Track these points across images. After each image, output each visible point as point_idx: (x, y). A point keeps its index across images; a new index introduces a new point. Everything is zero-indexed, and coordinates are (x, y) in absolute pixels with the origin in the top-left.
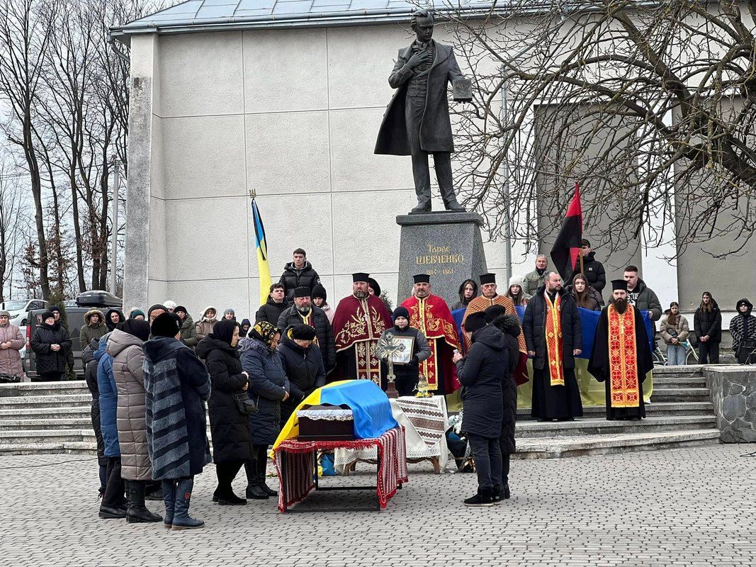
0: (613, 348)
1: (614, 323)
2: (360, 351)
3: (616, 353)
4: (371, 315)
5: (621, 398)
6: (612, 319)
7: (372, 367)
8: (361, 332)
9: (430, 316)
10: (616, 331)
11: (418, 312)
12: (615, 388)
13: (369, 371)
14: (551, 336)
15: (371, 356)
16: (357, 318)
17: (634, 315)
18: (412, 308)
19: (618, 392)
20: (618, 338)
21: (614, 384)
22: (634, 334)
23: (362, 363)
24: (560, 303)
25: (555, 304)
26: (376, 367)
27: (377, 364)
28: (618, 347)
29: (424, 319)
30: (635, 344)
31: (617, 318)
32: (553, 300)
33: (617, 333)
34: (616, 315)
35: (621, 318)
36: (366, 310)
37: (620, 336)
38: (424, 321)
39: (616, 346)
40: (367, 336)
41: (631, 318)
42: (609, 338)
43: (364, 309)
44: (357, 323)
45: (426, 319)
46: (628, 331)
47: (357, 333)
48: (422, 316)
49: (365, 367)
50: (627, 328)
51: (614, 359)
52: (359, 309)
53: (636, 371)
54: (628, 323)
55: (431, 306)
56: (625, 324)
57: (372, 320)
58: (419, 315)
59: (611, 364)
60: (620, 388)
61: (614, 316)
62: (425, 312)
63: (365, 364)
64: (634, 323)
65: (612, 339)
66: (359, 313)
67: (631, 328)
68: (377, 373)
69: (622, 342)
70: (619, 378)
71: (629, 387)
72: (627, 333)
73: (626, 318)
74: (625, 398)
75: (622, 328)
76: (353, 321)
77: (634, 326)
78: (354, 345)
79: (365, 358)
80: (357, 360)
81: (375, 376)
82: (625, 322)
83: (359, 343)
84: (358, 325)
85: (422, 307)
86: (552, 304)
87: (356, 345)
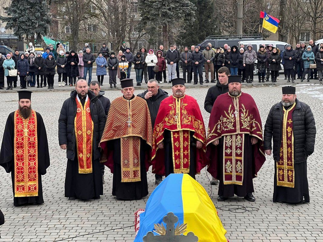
0: (18, 147)
1: (20, 127)
2: (227, 142)
3: (20, 152)
4: (241, 112)
5: (23, 189)
6: (18, 123)
7: (237, 155)
8: (230, 127)
9: (185, 112)
10: (21, 133)
11: (175, 109)
12: (18, 181)
13: (234, 158)
14: (80, 134)
15: (236, 146)
16: (228, 114)
17: (36, 120)
18: (170, 105)
19: (22, 184)
20: (23, 139)
21: (17, 178)
22: (36, 136)
23: (229, 151)
24: (90, 105)
25: (85, 107)
26: (240, 155)
27: (241, 153)
28: (22, 147)
29: (179, 114)
30: (37, 144)
31: (22, 122)
32: (83, 104)
33: (22, 135)
34: (21, 119)
35: (26, 122)
36: (237, 108)
37: (25, 137)
38: (179, 116)
39: (21, 146)
40: (235, 131)
41: (33, 123)
42: (15, 139)
43: (235, 106)
44: (228, 118)
45: (181, 115)
46: (31, 134)
47: (227, 127)
48: (178, 111)
49: (231, 154)
50: (30, 131)
51: (19, 157)
52: (231, 106)
53: (37, 167)
54: (32, 127)
55: (186, 105)
56: (28, 128)
57: (240, 116)
58: (175, 111)
59: (15, 161)
60: (22, 181)
61: (20, 121)
62: (181, 109)
63: (231, 153)
64: (36, 126)
65: (17, 140)
66: (231, 110)
67: (34, 131)
68: (241, 161)
69: (26, 143)
70: (22, 172)
71: (30, 180)
72: (30, 135)
73: (29, 123)
74: (26, 189)
75: (26, 131)
76: (226, 117)
77: (36, 129)
78: (223, 137)
79: (231, 148)
80: (224, 148)
81: (239, 163)
82: (28, 126)
83: (226, 136)
84: (228, 120)
85: (178, 105)
86: (82, 107)
87: (225, 137)
